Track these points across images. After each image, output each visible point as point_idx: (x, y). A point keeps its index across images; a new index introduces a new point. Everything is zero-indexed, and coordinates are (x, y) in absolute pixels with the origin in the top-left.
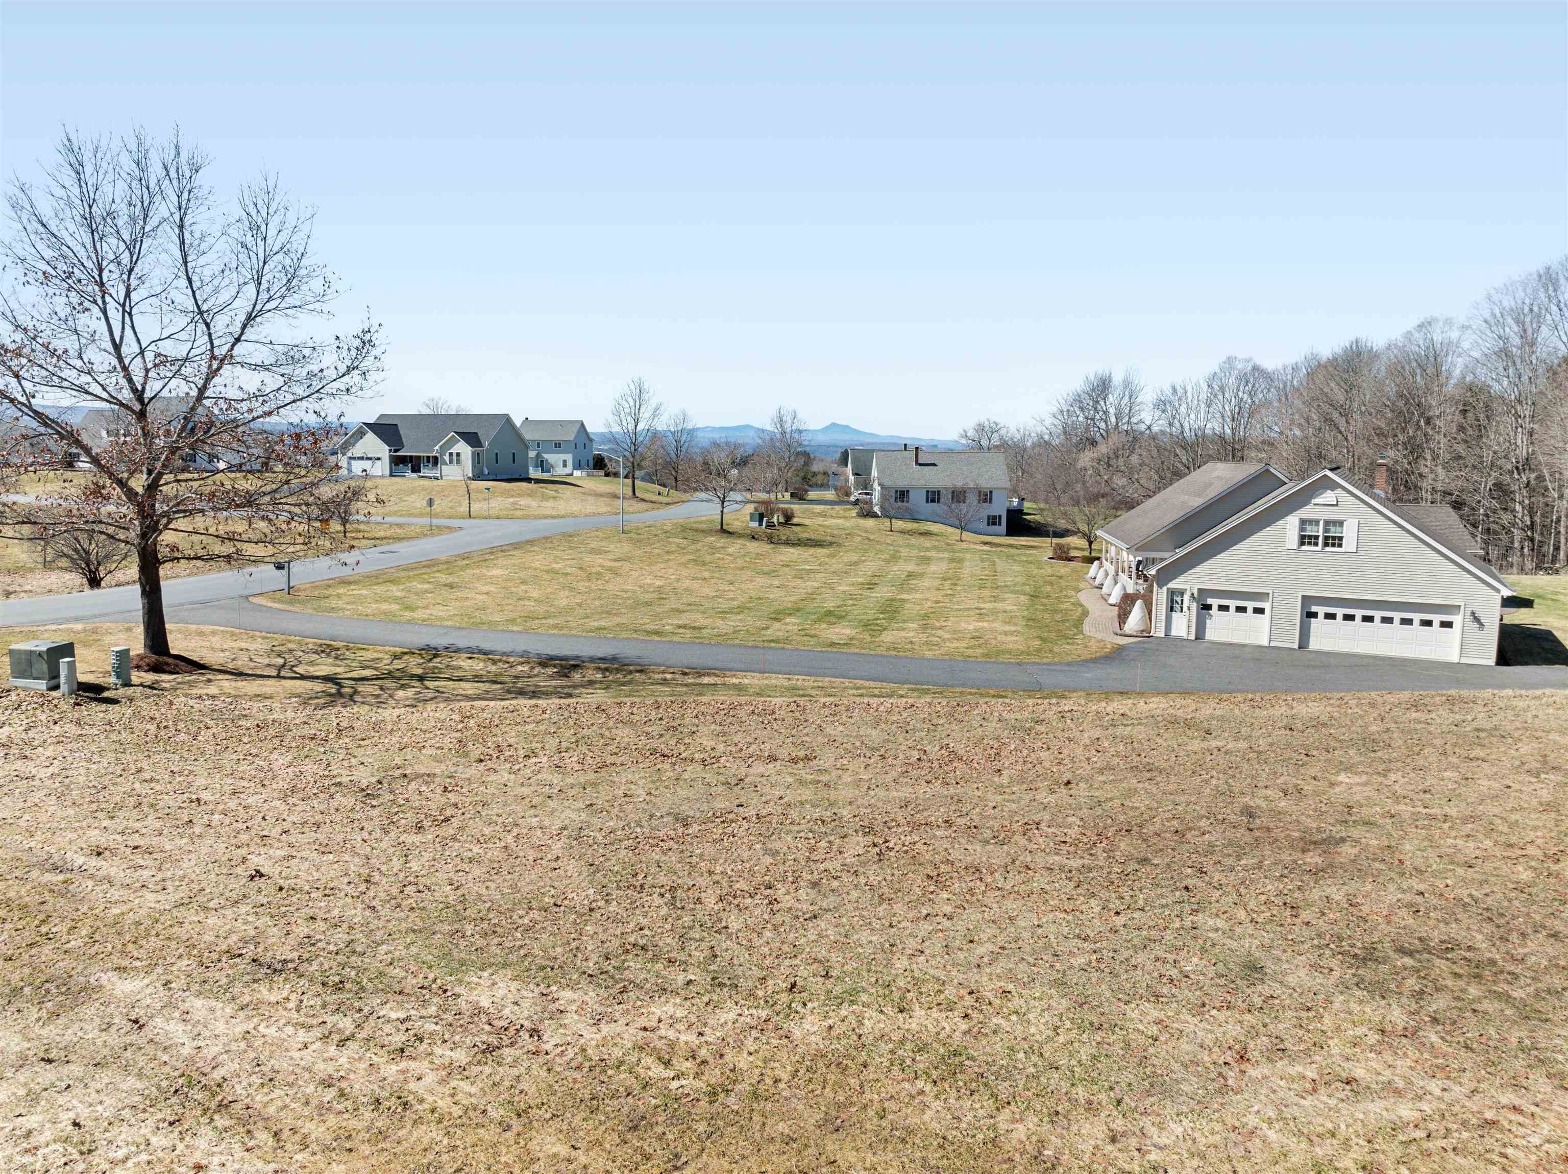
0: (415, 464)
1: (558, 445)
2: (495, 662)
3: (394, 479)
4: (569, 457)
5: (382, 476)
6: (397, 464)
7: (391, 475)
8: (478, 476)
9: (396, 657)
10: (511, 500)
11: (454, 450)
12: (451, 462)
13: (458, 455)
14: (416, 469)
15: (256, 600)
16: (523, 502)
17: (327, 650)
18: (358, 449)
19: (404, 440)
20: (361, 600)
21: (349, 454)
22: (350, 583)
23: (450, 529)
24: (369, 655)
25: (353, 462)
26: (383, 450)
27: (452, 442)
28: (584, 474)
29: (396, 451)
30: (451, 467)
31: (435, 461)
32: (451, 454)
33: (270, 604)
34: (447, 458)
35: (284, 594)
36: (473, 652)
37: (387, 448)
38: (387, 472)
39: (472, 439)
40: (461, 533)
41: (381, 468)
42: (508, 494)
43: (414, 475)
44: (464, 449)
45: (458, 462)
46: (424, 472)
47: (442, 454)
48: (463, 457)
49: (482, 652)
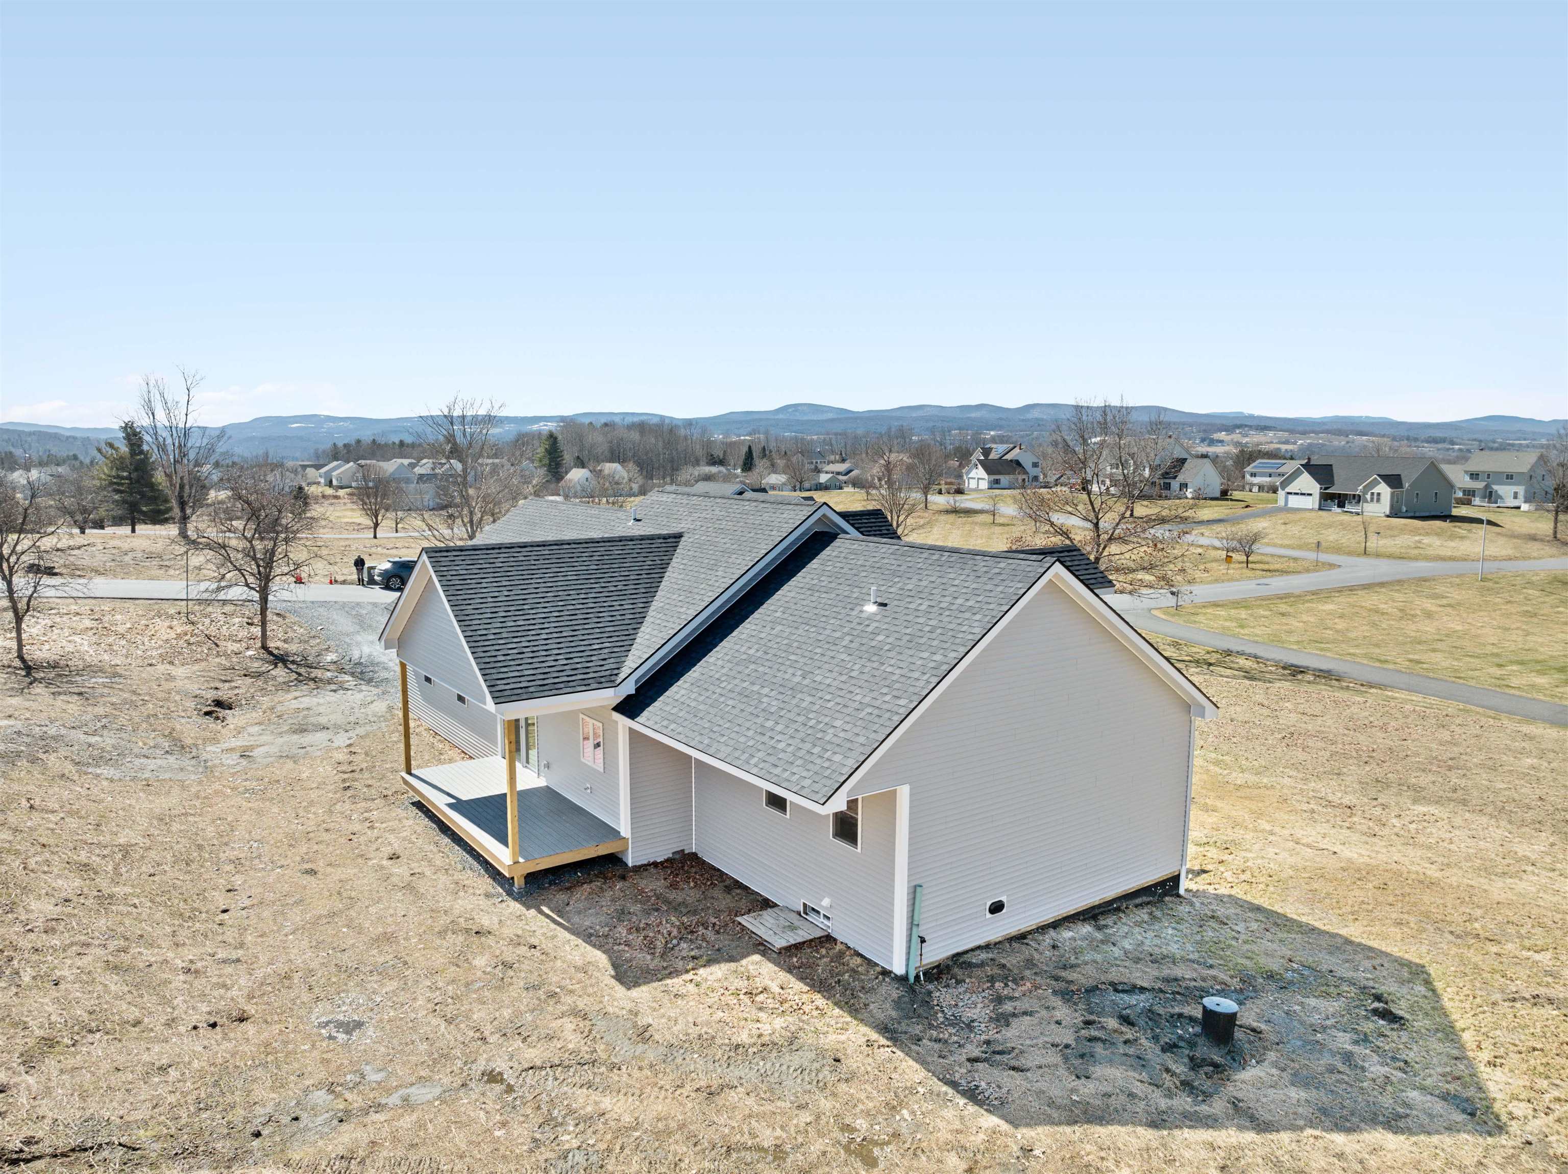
0: (1341, 500)
1: (1510, 477)
2: (1258, 663)
3: (1321, 513)
4: (1521, 490)
5: (1312, 510)
6: (1326, 500)
7: (1320, 509)
8: (1395, 513)
9: (1208, 653)
10: (1417, 538)
11: (1375, 490)
12: (1372, 500)
13: (1379, 494)
14: (1341, 505)
15: (1155, 612)
16: (1426, 540)
17: (1176, 645)
18: (1293, 487)
19: (1336, 478)
20: (1217, 617)
21: (1288, 490)
22: (1218, 606)
23: (1332, 566)
24: (1194, 650)
25: (1290, 496)
26: (1315, 488)
27: (1374, 483)
28: (1533, 508)
29: (1326, 489)
30: (1371, 504)
31: (1358, 499)
32: (1372, 494)
33: (1163, 617)
34: (1368, 497)
35: (1173, 611)
36: (1248, 656)
37: (1318, 486)
38: (1317, 506)
39: (1394, 481)
40: (1337, 571)
41: (1312, 502)
42: (1415, 531)
43: (1339, 510)
44: (1384, 489)
45: (1378, 500)
46: (1348, 507)
47: (1365, 493)
48: (1382, 497)
49: (1256, 657)
